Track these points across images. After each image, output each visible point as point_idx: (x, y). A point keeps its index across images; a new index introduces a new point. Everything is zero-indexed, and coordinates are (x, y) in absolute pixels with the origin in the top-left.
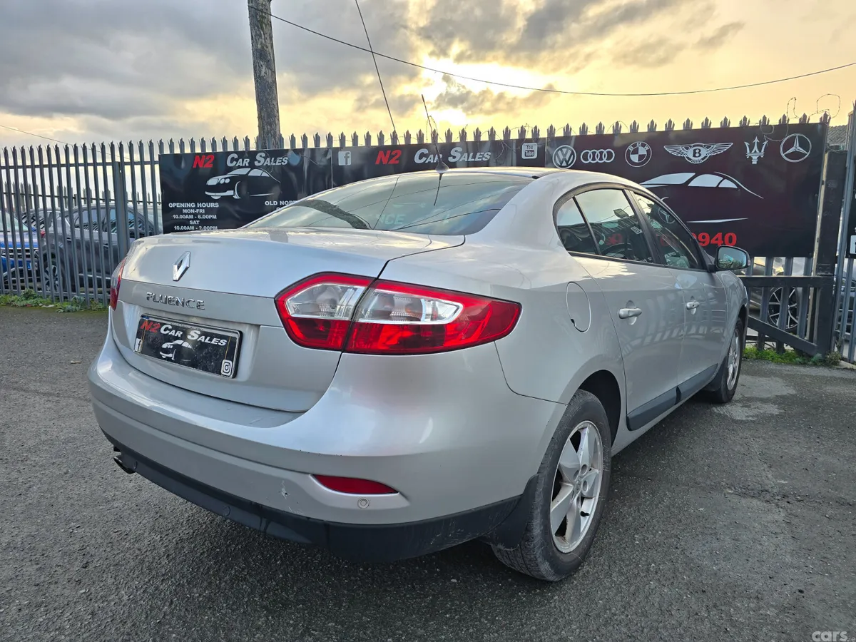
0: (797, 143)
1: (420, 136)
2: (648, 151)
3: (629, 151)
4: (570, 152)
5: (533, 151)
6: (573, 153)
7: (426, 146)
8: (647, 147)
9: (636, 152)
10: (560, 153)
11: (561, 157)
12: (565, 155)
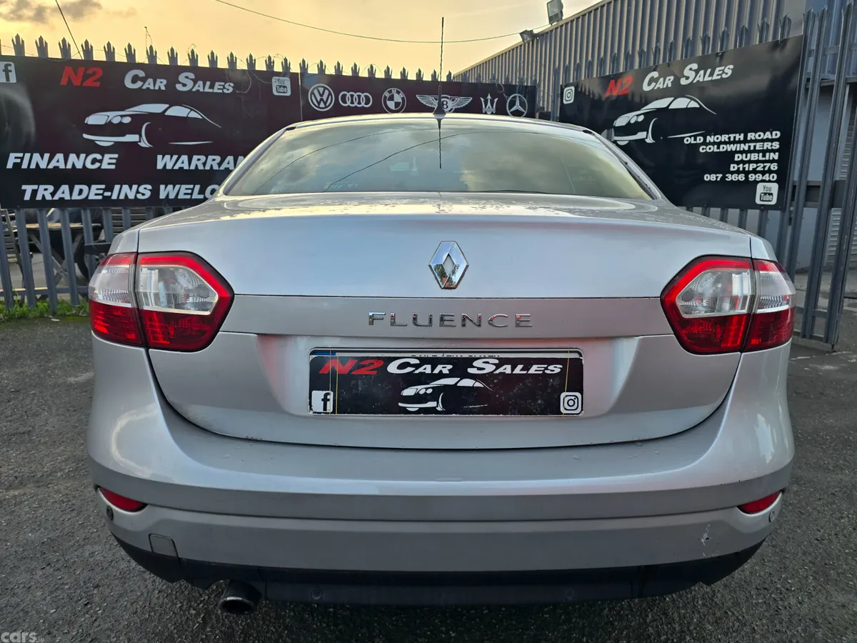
0: (518, 102)
1: (130, 54)
2: (403, 98)
3: (385, 97)
4: (327, 92)
5: (285, 87)
6: (330, 94)
7: (141, 66)
8: (402, 95)
9: (391, 98)
10: (316, 92)
11: (319, 98)
12: (321, 95)
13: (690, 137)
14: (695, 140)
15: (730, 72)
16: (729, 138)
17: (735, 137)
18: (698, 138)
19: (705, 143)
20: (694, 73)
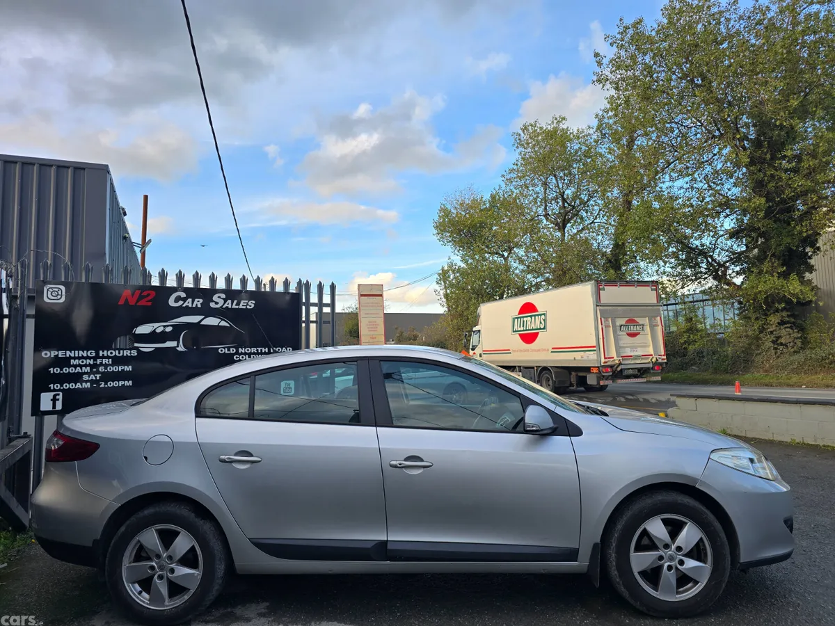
13: (224, 348)
14: (229, 350)
15: (253, 306)
16: (257, 350)
17: (261, 350)
18: (231, 349)
19: (237, 353)
20: (223, 301)
